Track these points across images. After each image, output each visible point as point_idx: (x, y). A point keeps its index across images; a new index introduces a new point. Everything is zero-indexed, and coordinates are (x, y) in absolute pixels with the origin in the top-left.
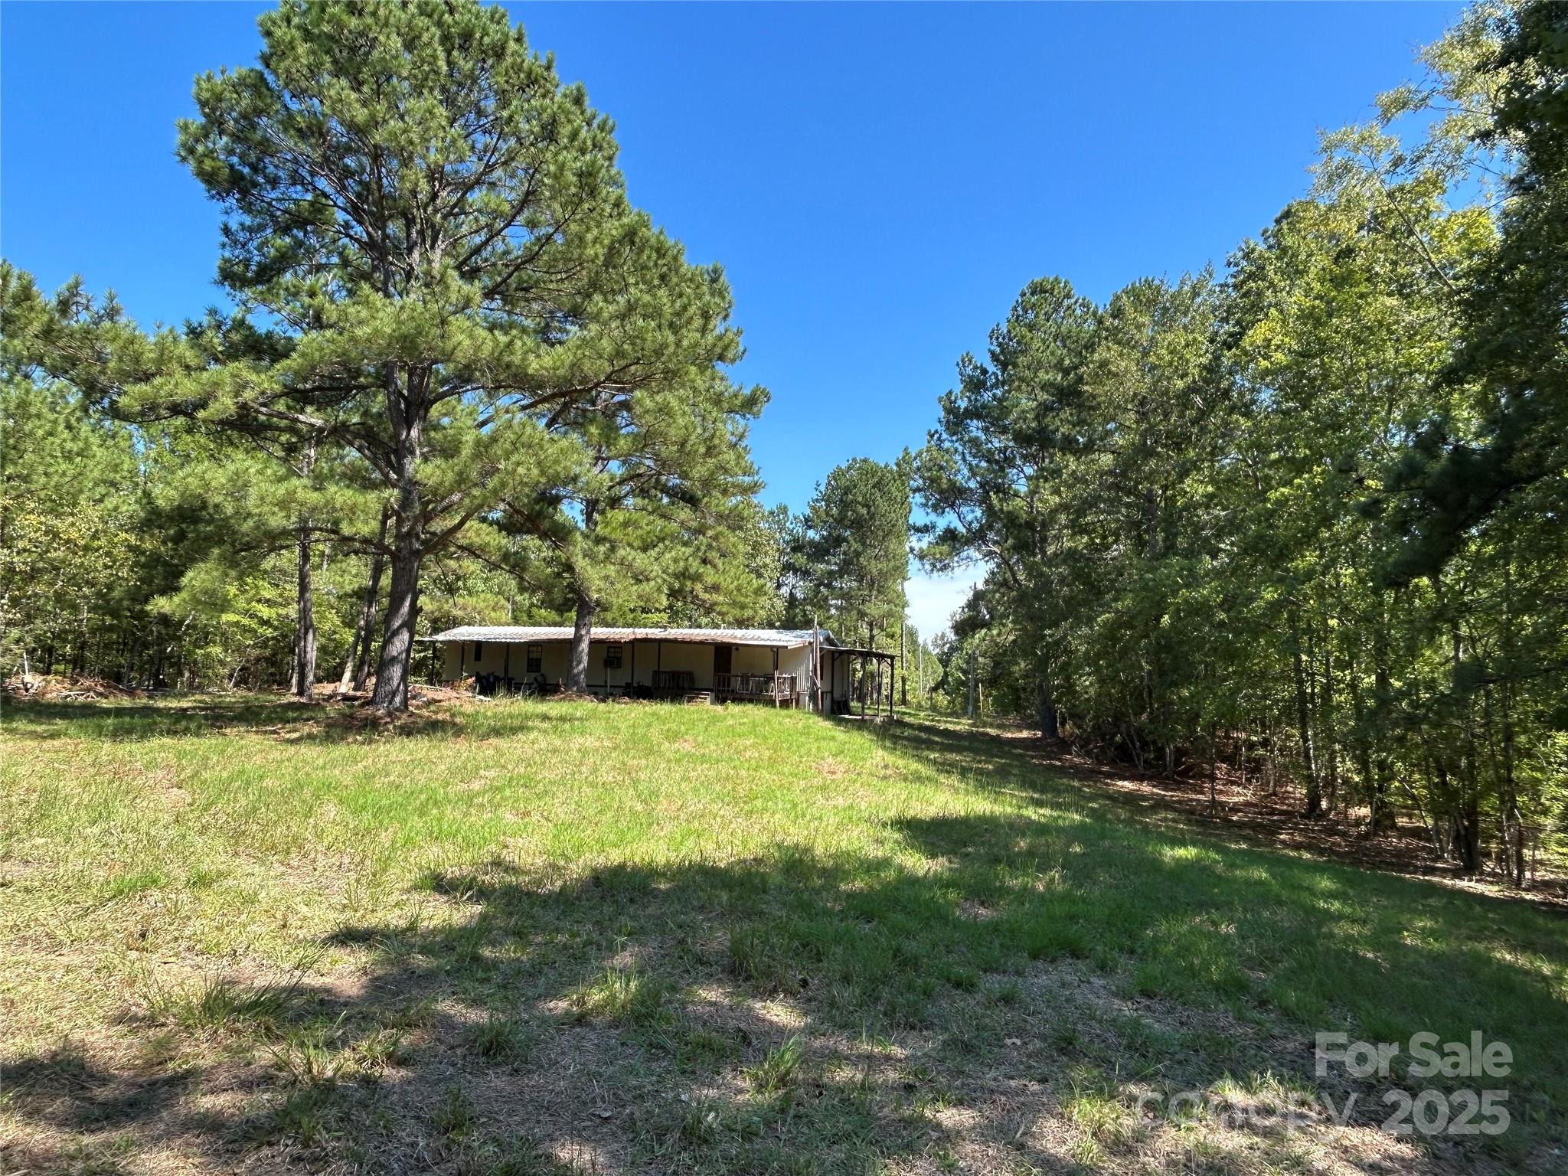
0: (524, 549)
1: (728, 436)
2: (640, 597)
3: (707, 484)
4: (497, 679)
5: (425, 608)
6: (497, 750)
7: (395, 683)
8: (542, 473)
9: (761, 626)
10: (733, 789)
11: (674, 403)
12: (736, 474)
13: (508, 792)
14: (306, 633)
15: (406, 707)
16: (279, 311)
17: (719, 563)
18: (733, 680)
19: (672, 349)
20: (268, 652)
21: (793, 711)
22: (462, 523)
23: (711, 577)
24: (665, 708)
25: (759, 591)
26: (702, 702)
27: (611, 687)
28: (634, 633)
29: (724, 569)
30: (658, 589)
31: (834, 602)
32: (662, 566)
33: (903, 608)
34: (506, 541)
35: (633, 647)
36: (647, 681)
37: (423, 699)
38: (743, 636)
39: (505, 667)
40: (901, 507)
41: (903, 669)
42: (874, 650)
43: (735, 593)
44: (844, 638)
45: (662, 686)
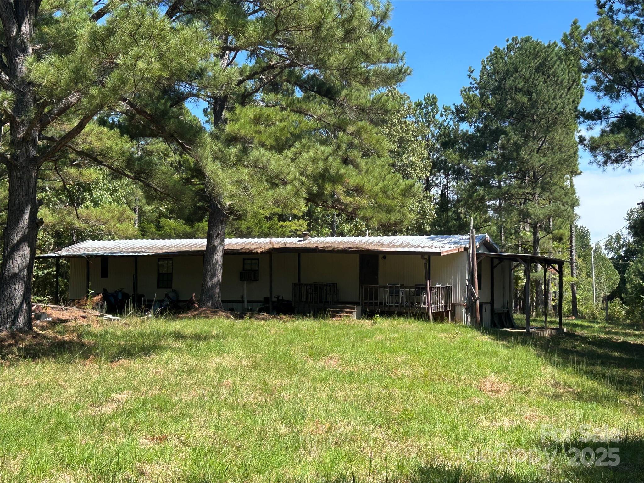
0: (149, 153)
2: (276, 202)
3: (347, 73)
4: (126, 296)
5: (46, 221)
6: (129, 371)
7: (18, 302)
8: (165, 67)
9: (409, 232)
10: (386, 410)
12: (379, 61)
13: (142, 416)
15: (30, 328)
17: (362, 163)
18: (380, 290)
21: (448, 325)
22: (81, 126)
23: (353, 178)
24: (307, 324)
25: (407, 192)
26: (347, 316)
27: (248, 302)
28: (271, 243)
29: (368, 169)
30: (296, 194)
31: (492, 202)
32: (299, 167)
33: (572, 207)
34: (129, 145)
35: (271, 257)
36: (287, 295)
37: (48, 319)
38: (391, 243)
39: (134, 283)
40: (568, 92)
41: (572, 276)
42: (539, 255)
43: (380, 195)
44: (503, 243)
45: (303, 299)
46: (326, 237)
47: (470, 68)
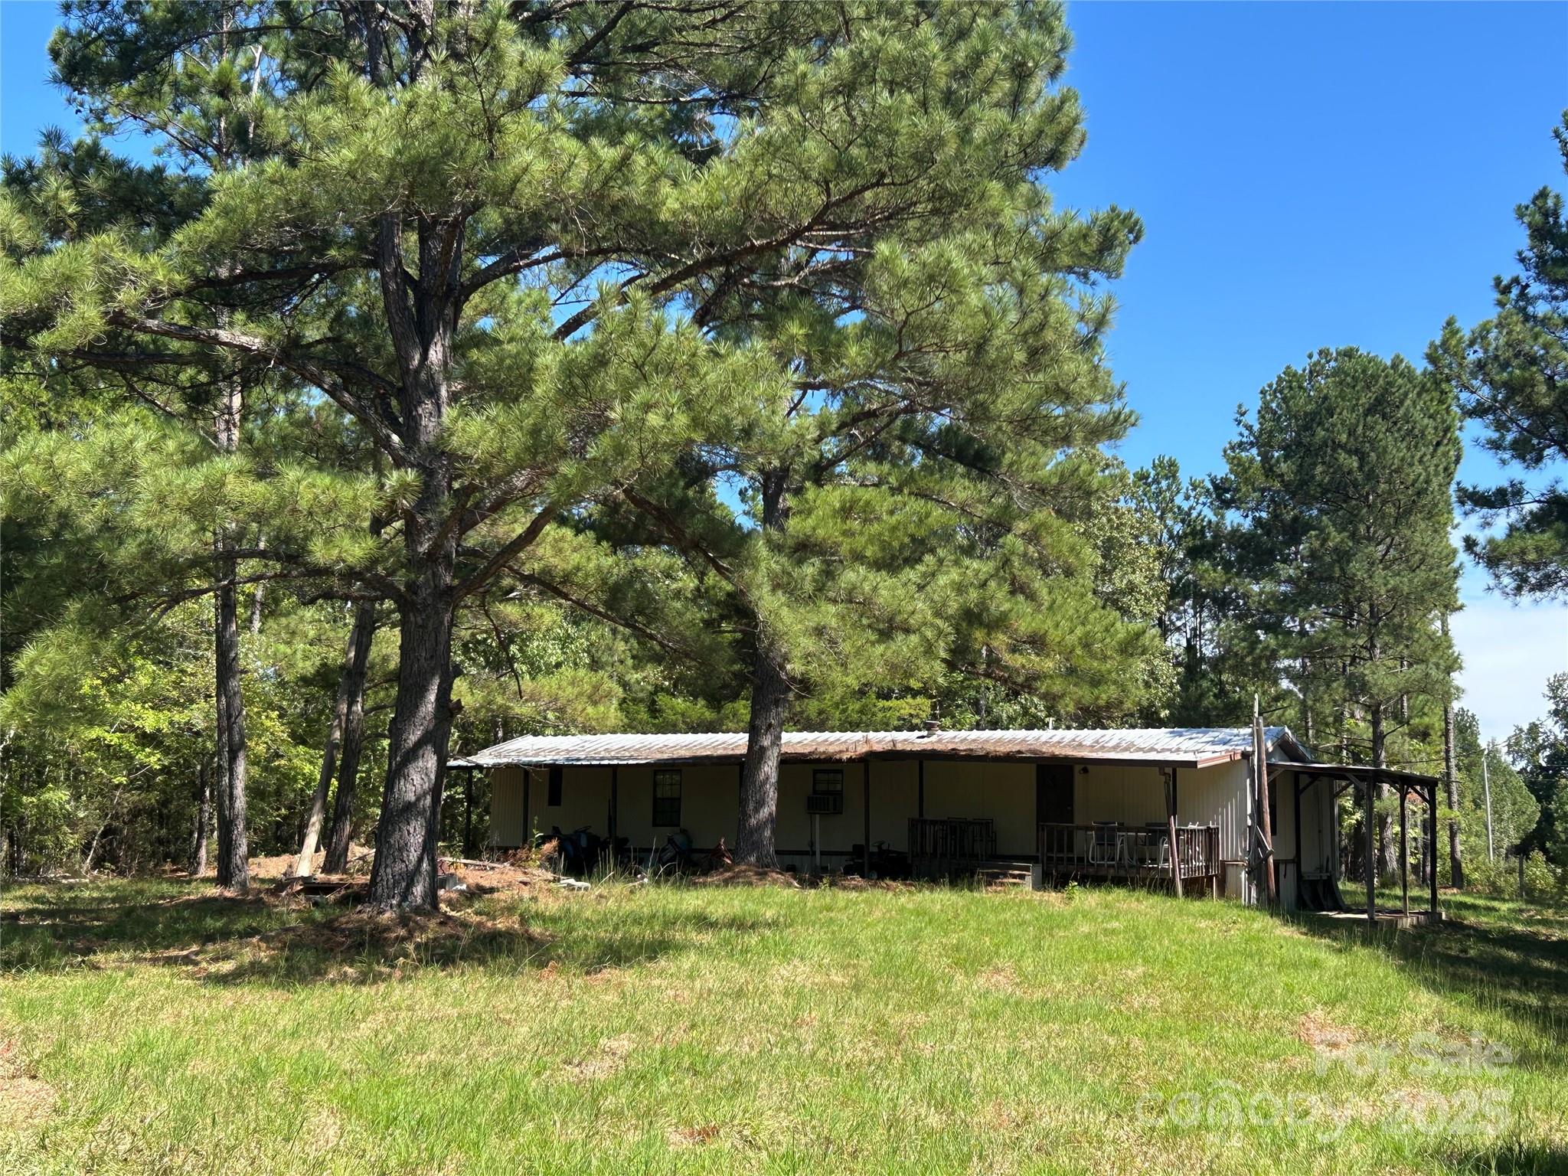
0: (643, 573)
1: (1073, 323)
3: (1027, 424)
4: (598, 843)
5: (465, 703)
6: (624, 993)
7: (414, 856)
8: (696, 423)
9: (1128, 721)
11: (959, 262)
13: (663, 1085)
14: (233, 759)
15: (435, 906)
16: (163, 127)
17: (1039, 585)
18: (1079, 836)
19: (951, 149)
20: (153, 797)
21: (1213, 903)
22: (534, 530)
23: (1026, 619)
24: (940, 899)
25: (1130, 647)
26: (1014, 884)
27: (822, 853)
28: (867, 741)
29: (1054, 602)
30: (926, 652)
31: (1287, 662)
32: (932, 601)
33: (1449, 670)
34: (610, 560)
35: (867, 771)
36: (897, 840)
37: (459, 887)
38: (1097, 742)
39: (610, 818)
40: (1435, 450)
41: (1450, 807)
42: (1384, 767)
43: (1079, 651)
44: (1313, 742)
45: (929, 849)
46: (971, 729)
47: (1240, 406)
